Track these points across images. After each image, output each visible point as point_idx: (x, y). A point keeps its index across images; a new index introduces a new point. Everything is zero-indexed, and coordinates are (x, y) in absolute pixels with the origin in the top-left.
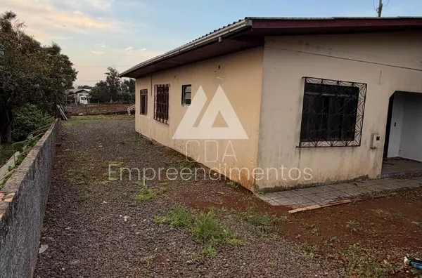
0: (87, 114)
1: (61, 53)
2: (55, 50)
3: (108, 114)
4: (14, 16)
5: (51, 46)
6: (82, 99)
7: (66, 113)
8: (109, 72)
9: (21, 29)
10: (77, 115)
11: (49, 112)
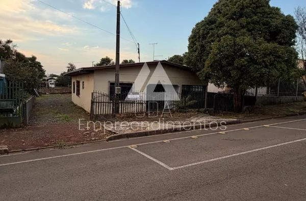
0: (51, 94)
1: (37, 60)
2: (34, 59)
3: (64, 93)
4: (11, 42)
5: (31, 57)
6: (51, 84)
7: (39, 93)
8: (69, 66)
9: (15, 48)
10: (45, 94)
11: (30, 93)
